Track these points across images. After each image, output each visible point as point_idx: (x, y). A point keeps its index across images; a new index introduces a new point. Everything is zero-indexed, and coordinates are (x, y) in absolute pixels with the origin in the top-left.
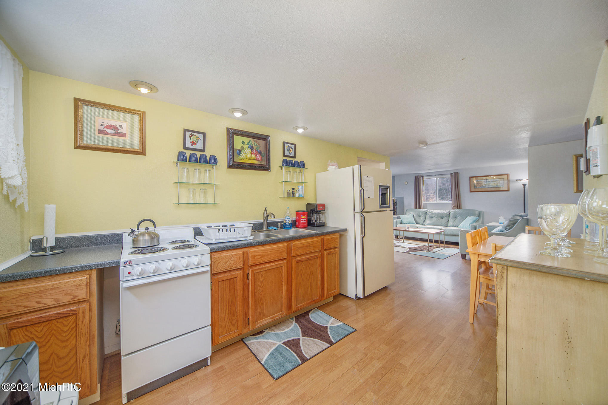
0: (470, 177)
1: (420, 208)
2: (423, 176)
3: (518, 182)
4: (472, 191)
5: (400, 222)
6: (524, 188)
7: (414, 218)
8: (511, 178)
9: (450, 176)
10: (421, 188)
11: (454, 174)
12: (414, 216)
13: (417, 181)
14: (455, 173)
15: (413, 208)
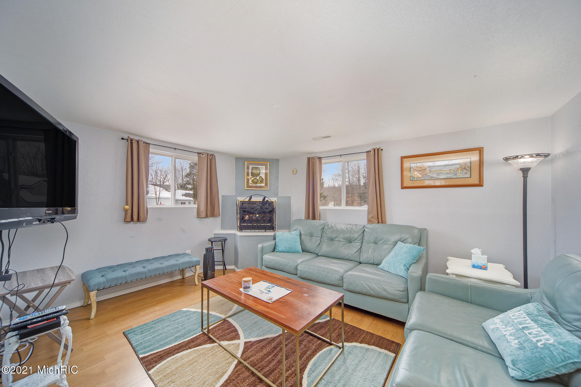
0: (402, 157)
1: (314, 218)
2: (320, 158)
3: (510, 164)
4: (405, 185)
5: (272, 249)
6: (525, 177)
7: (300, 238)
8: (486, 157)
9: (364, 156)
10: (317, 181)
11: (372, 152)
12: (300, 234)
13: (310, 167)
14: (374, 150)
15: (304, 219)
